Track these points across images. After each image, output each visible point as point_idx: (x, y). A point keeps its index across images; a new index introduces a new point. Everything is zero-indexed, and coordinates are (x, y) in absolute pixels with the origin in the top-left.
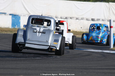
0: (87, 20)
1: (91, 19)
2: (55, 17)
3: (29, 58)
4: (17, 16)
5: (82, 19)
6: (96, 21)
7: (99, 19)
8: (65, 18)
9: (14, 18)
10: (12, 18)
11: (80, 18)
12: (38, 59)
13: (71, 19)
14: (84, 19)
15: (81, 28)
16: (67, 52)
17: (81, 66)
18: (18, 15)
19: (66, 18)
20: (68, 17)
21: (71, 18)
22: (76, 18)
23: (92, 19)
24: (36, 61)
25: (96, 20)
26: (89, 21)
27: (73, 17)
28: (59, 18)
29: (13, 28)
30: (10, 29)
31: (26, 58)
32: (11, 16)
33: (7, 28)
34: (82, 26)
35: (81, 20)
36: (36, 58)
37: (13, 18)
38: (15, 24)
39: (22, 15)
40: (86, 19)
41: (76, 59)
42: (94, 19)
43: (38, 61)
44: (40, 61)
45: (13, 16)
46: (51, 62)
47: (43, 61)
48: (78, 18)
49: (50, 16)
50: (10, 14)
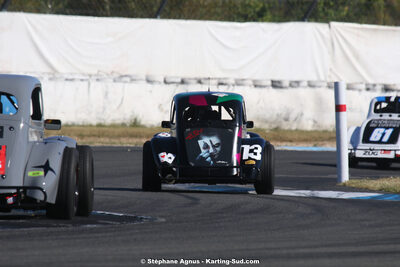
0: (256, 86)
1: (269, 83)
2: (144, 78)
3: (57, 229)
5: (239, 82)
6: (286, 88)
7: (298, 82)
8: (179, 80)
11: (233, 82)
12: (91, 229)
13: (198, 86)
14: (245, 82)
16: (190, 201)
19: (183, 82)
20: (190, 79)
21: (200, 82)
22: (215, 82)
23: (272, 81)
25: (286, 84)
26: (264, 90)
27: (209, 79)
28: (160, 83)
35: (236, 87)
36: (84, 226)
40: (251, 83)
41: (222, 224)
42: (279, 82)
44: (100, 235)
46: (135, 240)
47: (108, 234)
48: (224, 82)
49: (126, 76)
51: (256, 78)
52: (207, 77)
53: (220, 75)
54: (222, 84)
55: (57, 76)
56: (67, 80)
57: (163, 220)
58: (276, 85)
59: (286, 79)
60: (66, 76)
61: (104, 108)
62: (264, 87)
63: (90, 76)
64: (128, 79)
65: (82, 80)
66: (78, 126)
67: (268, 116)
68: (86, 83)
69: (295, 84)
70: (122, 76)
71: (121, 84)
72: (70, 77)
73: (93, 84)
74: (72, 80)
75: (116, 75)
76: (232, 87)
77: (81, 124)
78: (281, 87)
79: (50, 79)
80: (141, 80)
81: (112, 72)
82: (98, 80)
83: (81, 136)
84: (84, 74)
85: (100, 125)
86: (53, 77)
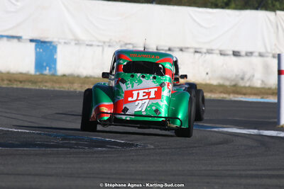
0: (221, 54)
1: (231, 53)
2: (142, 45)
3: (77, 150)
4: (48, 44)
5: (209, 52)
6: (243, 56)
7: (251, 53)
8: (167, 48)
9: (41, 50)
10: (36, 49)
11: (204, 51)
12: (102, 151)
13: (181, 53)
14: (214, 52)
15: (207, 74)
17: (205, 170)
18: (50, 42)
19: (170, 50)
20: (175, 48)
21: (181, 50)
22: (193, 50)
23: (234, 52)
24: (95, 155)
25: (243, 53)
26: (226, 58)
27: (188, 48)
28: (153, 50)
29: (38, 73)
30: (31, 75)
31: (70, 148)
32: (33, 44)
33: (25, 74)
34: (208, 70)
35: (207, 55)
36: (96, 149)
37: (38, 50)
38: (45, 64)
39: (60, 43)
40: (218, 52)
41: (194, 151)
42: (238, 52)
43: (100, 155)
44: (105, 155)
45: (39, 43)
46: (132, 160)
47: (113, 155)
48: (199, 50)
49: (130, 44)
50: (32, 41)
51: (222, 48)
52: (189, 46)
53: (196, 46)
54: (196, 52)
55: (81, 42)
56: (87, 45)
57: (152, 147)
58: (236, 54)
59: (243, 51)
60: (87, 43)
62: (228, 55)
63: (104, 43)
64: (131, 46)
65: (98, 46)
66: (94, 78)
67: (229, 76)
68: (100, 48)
69: (249, 54)
70: (126, 44)
72: (90, 43)
73: (106, 48)
74: (91, 45)
75: (122, 43)
76: (204, 55)
77: (96, 76)
78: (239, 56)
79: (76, 44)
81: (120, 41)
82: (110, 46)
84: (100, 41)
86: (78, 42)
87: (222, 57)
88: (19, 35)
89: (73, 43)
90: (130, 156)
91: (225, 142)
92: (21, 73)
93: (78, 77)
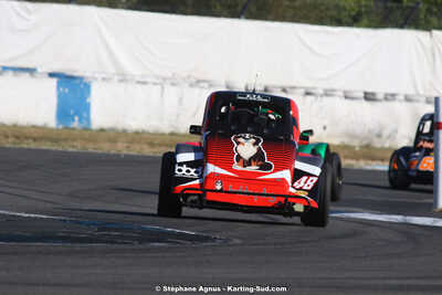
0: (346, 97)
1: (362, 95)
2: (223, 83)
3: (122, 246)
4: (77, 81)
5: (328, 93)
6: (380, 100)
7: (393, 95)
8: (262, 88)
9: (67, 90)
10: (58, 89)
11: (321, 92)
12: (159, 248)
14: (335, 93)
15: (325, 128)
18: (81, 78)
19: (266, 90)
20: (276, 87)
21: (284, 90)
22: (303, 91)
23: (365, 93)
24: (150, 254)
25: (380, 96)
26: (355, 103)
27: (294, 88)
29: (61, 127)
30: (50, 129)
31: (112, 243)
32: (54, 81)
33: (41, 128)
34: (326, 123)
35: (325, 98)
36: (151, 244)
37: (61, 90)
38: (72, 112)
39: (95, 79)
40: (341, 94)
41: (304, 249)
42: (373, 94)
43: (159, 255)
44: (166, 254)
45: (64, 79)
46: (208, 262)
47: (178, 255)
48: (312, 91)
49: (205, 81)
50: (51, 75)
51: (348, 88)
52: (297, 84)
53: (308, 84)
54: (308, 94)
55: (128, 77)
56: (138, 82)
57: (239, 241)
58: (369, 97)
59: (380, 91)
60: (137, 80)
61: (178, 116)
62: (356, 99)
63: (164, 79)
64: (206, 85)
65: (155, 84)
66: (149, 134)
67: (358, 131)
68: (158, 88)
69: (390, 97)
70: (199, 81)
71: (198, 90)
72: (143, 80)
73: (168, 88)
74: (144, 83)
75: (193, 80)
76: (319, 98)
77: (151, 131)
78: (374, 100)
79: (120, 81)
80: (220, 86)
81: (189, 77)
82: (173, 84)
83: (152, 144)
84: (157, 77)
85: (172, 134)
86: (124, 78)
87: (348, 102)
88: (31, 66)
89: (116, 78)
90: (204, 256)
91: (353, 234)
92: (34, 127)
93: (124, 132)
